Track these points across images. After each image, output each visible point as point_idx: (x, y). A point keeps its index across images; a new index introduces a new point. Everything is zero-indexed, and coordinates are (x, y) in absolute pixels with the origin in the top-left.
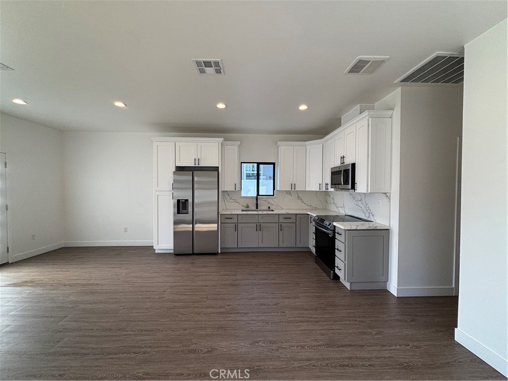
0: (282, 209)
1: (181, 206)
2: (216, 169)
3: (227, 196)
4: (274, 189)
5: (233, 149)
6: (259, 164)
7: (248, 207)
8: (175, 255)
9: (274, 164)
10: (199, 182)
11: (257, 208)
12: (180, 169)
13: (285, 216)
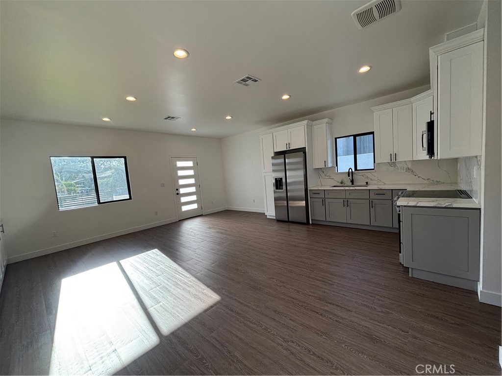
0: (385, 184)
1: (278, 184)
2: (303, 150)
3: (321, 173)
4: (374, 162)
5: (321, 127)
6: (355, 136)
7: (342, 183)
8: (279, 221)
9: (373, 133)
10: (290, 164)
11: (353, 184)
12: (278, 154)
13: (377, 192)
